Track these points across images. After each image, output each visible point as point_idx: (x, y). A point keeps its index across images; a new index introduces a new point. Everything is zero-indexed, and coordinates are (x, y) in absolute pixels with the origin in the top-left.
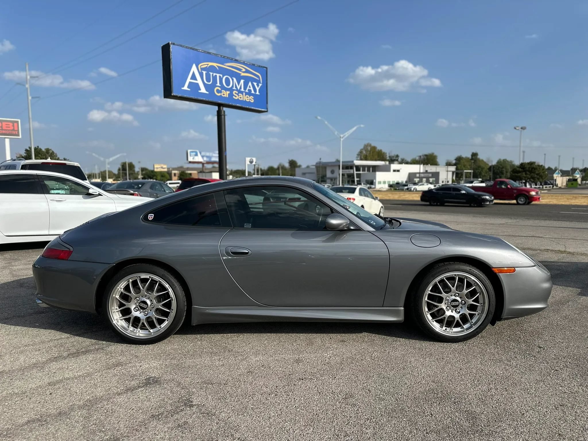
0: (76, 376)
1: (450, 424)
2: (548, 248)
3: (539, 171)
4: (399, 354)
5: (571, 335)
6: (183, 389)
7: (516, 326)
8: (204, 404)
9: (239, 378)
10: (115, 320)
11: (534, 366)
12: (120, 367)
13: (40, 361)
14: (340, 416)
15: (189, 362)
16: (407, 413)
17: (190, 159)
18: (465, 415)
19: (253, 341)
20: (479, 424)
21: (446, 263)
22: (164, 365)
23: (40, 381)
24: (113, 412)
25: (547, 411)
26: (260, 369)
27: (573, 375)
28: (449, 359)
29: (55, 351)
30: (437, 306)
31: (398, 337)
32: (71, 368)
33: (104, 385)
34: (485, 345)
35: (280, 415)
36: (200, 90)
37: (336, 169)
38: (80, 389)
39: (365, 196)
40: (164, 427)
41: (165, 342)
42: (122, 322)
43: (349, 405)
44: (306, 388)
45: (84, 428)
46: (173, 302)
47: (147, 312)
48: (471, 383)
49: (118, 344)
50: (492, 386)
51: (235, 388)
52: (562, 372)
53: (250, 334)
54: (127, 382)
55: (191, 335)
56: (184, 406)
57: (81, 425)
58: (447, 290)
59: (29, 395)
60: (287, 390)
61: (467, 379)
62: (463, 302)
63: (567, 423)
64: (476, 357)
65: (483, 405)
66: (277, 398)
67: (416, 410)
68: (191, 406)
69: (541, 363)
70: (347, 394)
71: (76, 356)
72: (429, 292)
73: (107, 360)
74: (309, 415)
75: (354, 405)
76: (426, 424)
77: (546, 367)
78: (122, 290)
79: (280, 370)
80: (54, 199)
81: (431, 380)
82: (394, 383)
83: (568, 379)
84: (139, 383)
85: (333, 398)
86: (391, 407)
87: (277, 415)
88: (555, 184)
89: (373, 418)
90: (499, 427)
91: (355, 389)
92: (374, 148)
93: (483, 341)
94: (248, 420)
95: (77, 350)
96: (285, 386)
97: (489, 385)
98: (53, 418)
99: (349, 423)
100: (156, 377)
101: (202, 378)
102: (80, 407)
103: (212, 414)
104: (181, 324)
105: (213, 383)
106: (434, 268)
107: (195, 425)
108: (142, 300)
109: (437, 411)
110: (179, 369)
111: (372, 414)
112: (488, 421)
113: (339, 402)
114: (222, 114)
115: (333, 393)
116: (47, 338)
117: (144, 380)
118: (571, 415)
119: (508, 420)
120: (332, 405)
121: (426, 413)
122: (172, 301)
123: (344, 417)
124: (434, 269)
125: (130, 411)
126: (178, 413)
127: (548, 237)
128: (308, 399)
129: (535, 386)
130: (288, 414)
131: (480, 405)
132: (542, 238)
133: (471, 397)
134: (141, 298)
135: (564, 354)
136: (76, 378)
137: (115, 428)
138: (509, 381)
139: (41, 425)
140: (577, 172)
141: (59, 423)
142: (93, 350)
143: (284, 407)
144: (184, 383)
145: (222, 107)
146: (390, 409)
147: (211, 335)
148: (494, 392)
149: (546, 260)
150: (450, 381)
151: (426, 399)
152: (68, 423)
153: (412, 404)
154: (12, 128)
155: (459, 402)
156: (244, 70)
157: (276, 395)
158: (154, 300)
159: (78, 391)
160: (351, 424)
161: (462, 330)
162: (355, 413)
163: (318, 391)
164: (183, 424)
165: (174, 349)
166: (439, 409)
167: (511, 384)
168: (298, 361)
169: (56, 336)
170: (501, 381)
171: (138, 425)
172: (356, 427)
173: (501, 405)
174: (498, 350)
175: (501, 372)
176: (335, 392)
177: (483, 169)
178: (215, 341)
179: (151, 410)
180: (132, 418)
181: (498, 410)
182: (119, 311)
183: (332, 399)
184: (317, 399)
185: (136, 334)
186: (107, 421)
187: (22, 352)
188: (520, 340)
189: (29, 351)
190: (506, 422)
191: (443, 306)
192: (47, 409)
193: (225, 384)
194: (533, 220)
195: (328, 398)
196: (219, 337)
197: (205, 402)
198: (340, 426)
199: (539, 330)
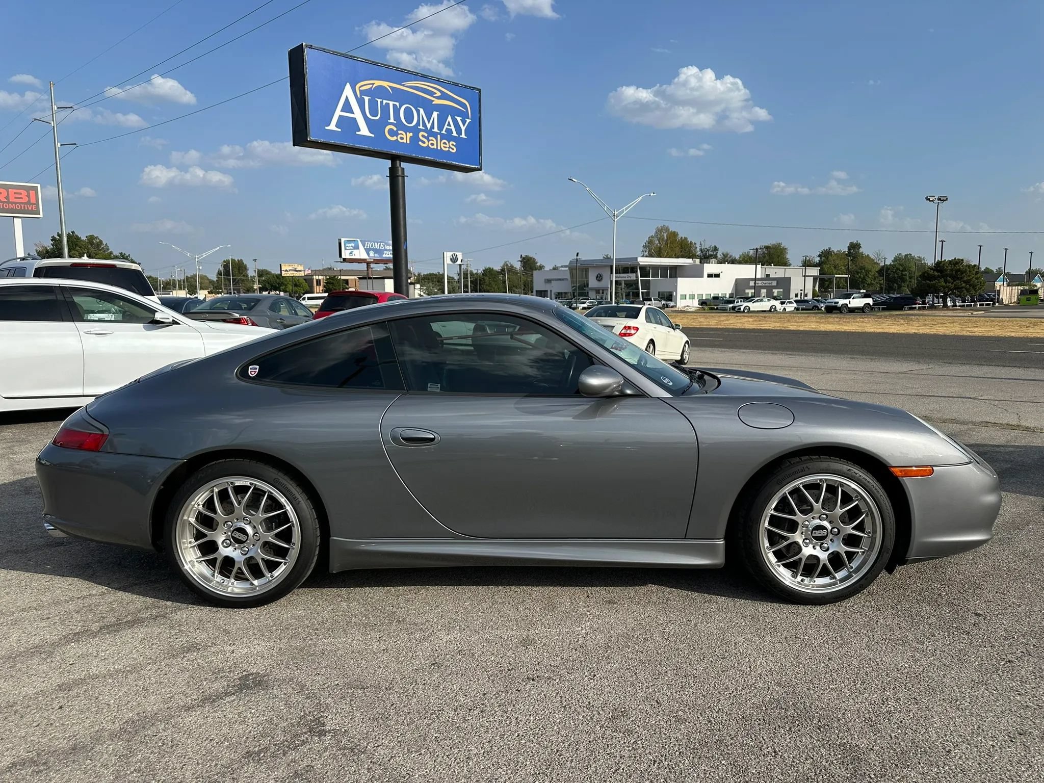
0: (111, 671)
1: (810, 771)
2: (987, 419)
3: (969, 276)
4: (715, 628)
5: (1035, 591)
6: (308, 698)
7: (932, 572)
8: (346, 729)
9: (414, 677)
10: (188, 563)
11: (968, 651)
12: (195, 654)
13: (48, 640)
14: (602, 755)
15: (323, 643)
16: (729, 748)
17: (346, 254)
18: (839, 754)
19: (444, 602)
20: (865, 773)
21: (803, 458)
22: (277, 649)
23: (43, 682)
24: (173, 746)
25: (994, 744)
26: (454, 658)
27: (1040, 671)
28: (807, 637)
29: (76, 620)
30: (786, 538)
31: (714, 594)
32: (103, 655)
33: (161, 690)
34: (875, 609)
35: (488, 752)
36: (359, 130)
37: (605, 273)
38: (117, 697)
39: (657, 323)
40: (268, 776)
41: (281, 604)
42: (200, 566)
43: (620, 732)
44: (539, 697)
45: (117, 777)
46: (295, 530)
47: (247, 548)
48: (849, 687)
49: (194, 606)
50: (888, 693)
51: (406, 696)
52: (1020, 665)
53: (439, 588)
54: (205, 683)
55: (329, 589)
56: (309, 733)
57: (113, 771)
58: (805, 507)
59: (19, 709)
60: (503, 701)
61: (842, 678)
62: (836, 530)
63: (1033, 770)
64: (859, 634)
65: (873, 733)
66: (484, 717)
67: (745, 742)
68: (322, 733)
69: (981, 646)
70: (616, 710)
71: (115, 631)
72: (772, 512)
73: (172, 640)
74: (543, 753)
75: (630, 732)
76: (764, 771)
77: (990, 655)
78: (201, 507)
79: (492, 661)
80: (91, 330)
81: (774, 681)
82: (704, 687)
83: (1032, 679)
84: (228, 686)
85: (589, 718)
86: (698, 736)
87: (482, 751)
88: (998, 298)
89: (664, 758)
90: (903, 777)
91: (631, 700)
92: (675, 234)
93: (871, 602)
94: (427, 763)
95: (118, 619)
96: (500, 693)
97: (884, 692)
98: (61, 758)
99: (619, 769)
100: (259, 673)
101: (346, 676)
102: (114, 736)
103: (359, 751)
104: (310, 571)
105: (366, 687)
106: (781, 467)
107: (326, 772)
108: (238, 526)
109: (785, 745)
110: (303, 658)
111: (663, 750)
112: (883, 765)
113: (600, 727)
114: (398, 173)
115: (590, 707)
116: (64, 594)
117: (238, 680)
118: (1040, 753)
119: (920, 764)
120: (587, 731)
121: (764, 749)
122: (293, 528)
123: (610, 756)
124: (781, 469)
125: (207, 744)
126: (295, 748)
127: (986, 397)
128: (542, 719)
129: (969, 693)
130: (504, 750)
131: (866, 732)
132: (976, 401)
133: (849, 715)
134: (236, 522)
135: (1023, 627)
136: (111, 676)
137: (175, 778)
138: (922, 683)
139: (37, 772)
140: (1037, 278)
141: (70, 768)
142: (147, 618)
143: (496, 737)
144: (312, 686)
145: (398, 162)
146: (696, 741)
147: (368, 590)
148: (894, 705)
149: (983, 442)
150: (809, 684)
151: (764, 720)
152: (88, 768)
153: (739, 731)
154: (26, 200)
155: (827, 725)
156: (438, 94)
157: (481, 712)
158: (260, 526)
159: (113, 701)
160: (622, 770)
161: (832, 581)
162: (630, 748)
163: (561, 702)
164: (303, 771)
165: (298, 618)
166: (789, 740)
167: (925, 689)
168: (526, 642)
169: (81, 591)
170: (906, 683)
171: (219, 773)
172: (633, 778)
173: (907, 734)
174: (898, 619)
175: (906, 665)
176: (593, 705)
177: (868, 272)
178: (373, 601)
179: (245, 742)
180: (209, 758)
181: (902, 743)
182: (194, 546)
183: (587, 720)
184: (559, 720)
185: (228, 588)
186: (160, 764)
187: (15, 623)
188: (939, 600)
189: (29, 621)
190: (916, 768)
191: (798, 537)
192: (50, 739)
193: (388, 689)
194: (959, 365)
195: (581, 717)
196: (381, 594)
197: (347, 725)
198: (602, 776)
199: (976, 580)
